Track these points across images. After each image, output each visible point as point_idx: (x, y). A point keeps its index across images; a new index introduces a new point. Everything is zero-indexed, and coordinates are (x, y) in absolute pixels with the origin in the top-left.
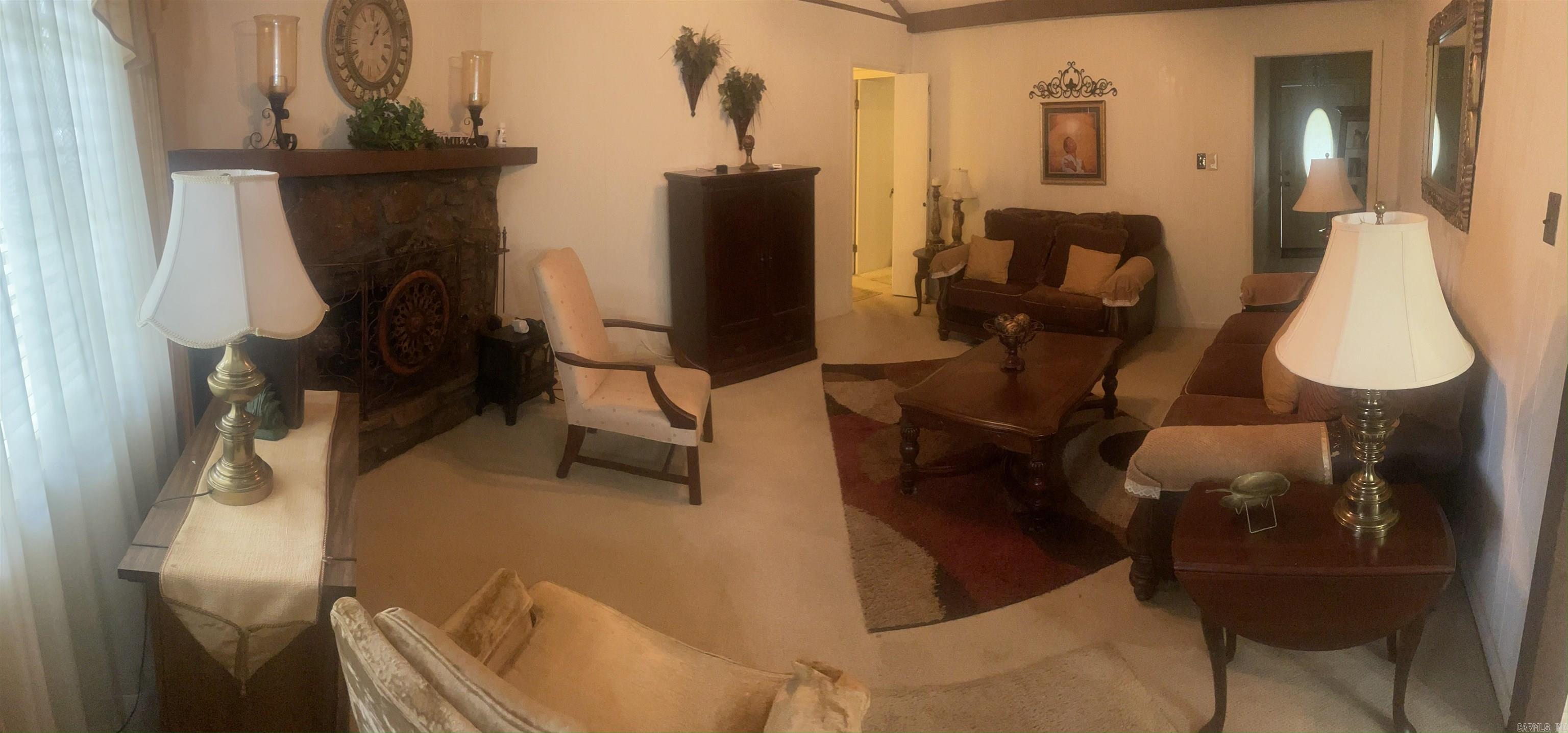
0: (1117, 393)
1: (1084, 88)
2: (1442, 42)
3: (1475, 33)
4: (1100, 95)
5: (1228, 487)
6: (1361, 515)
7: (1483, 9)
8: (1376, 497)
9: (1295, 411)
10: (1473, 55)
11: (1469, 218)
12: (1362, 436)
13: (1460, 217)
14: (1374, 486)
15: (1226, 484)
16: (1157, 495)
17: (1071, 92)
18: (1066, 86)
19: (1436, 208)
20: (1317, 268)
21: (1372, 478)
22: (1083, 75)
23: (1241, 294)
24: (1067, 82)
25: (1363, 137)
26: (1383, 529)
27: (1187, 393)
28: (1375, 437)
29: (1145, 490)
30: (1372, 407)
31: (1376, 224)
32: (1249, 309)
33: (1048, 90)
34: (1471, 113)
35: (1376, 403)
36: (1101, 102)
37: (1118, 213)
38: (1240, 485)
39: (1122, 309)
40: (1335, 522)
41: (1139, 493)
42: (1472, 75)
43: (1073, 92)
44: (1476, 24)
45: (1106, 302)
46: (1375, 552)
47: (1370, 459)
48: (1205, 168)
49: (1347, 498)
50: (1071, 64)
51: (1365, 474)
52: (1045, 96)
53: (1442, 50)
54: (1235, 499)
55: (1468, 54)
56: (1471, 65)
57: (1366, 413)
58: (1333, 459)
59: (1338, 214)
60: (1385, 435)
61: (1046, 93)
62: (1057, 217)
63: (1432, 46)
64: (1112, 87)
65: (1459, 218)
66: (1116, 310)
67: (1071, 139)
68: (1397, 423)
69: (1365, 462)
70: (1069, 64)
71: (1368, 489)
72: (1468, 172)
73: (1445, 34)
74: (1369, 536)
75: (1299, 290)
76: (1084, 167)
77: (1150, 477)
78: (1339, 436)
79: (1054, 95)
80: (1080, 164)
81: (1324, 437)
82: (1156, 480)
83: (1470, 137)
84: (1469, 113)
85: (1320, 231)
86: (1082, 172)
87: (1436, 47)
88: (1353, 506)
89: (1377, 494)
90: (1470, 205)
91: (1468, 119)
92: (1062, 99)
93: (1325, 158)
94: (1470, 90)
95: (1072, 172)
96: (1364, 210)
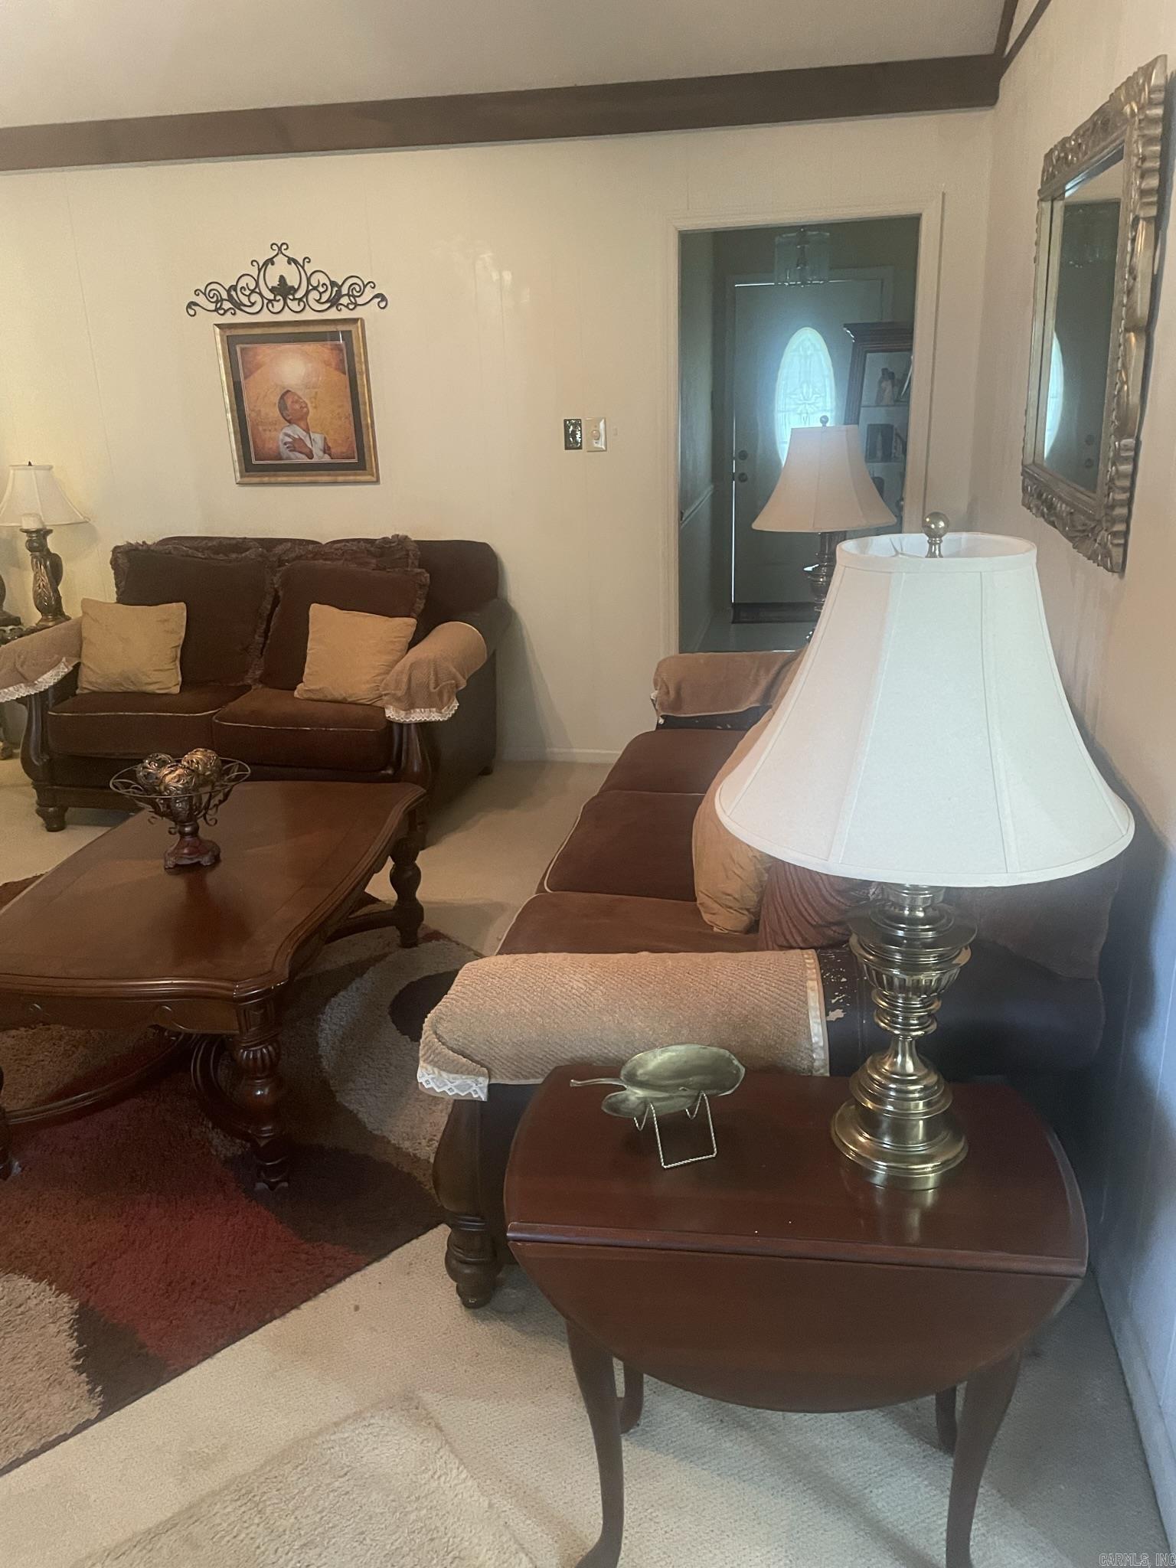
0: (421, 894)
1: (314, 295)
2: (1070, 196)
3: (1142, 177)
4: (351, 307)
5: (616, 1076)
6: (886, 1140)
7: (1158, 131)
8: (917, 1106)
9: (753, 927)
10: (1136, 220)
11: (1125, 546)
12: (892, 978)
13: (1106, 544)
14: (914, 1083)
15: (613, 1068)
16: (482, 1091)
17: (285, 303)
18: (272, 290)
19: (1053, 524)
20: (803, 643)
21: (910, 1067)
22: (309, 268)
23: (654, 694)
24: (274, 282)
25: (898, 383)
26: (932, 1172)
27: (548, 890)
28: (919, 981)
29: (457, 1082)
30: (913, 921)
31: (927, 557)
32: (670, 723)
33: (230, 299)
34: (1132, 336)
35: (921, 914)
36: (355, 321)
37: (404, 540)
38: (640, 1072)
39: (422, 726)
40: (835, 1152)
41: (445, 1089)
42: (1134, 259)
43: (289, 301)
44: (1144, 159)
45: (391, 713)
46: (915, 1219)
47: (906, 1027)
48: (580, 448)
49: (858, 1105)
50: (280, 249)
51: (896, 1056)
52: (226, 311)
53: (1070, 209)
54: (632, 1098)
55: (1126, 218)
56: (1134, 240)
57: (901, 933)
58: (830, 1026)
59: (844, 536)
60: (939, 980)
61: (227, 305)
62: (279, 549)
63: (1049, 203)
64: (376, 291)
65: (1104, 545)
66: (413, 727)
67: (295, 394)
68: (964, 957)
69: (897, 1032)
70: (275, 247)
71: (903, 1087)
72: (1124, 454)
73: (1078, 180)
74: (901, 1186)
75: (764, 683)
76: (329, 448)
77: (469, 1059)
78: (844, 980)
79: (243, 308)
80: (320, 444)
81: (812, 980)
82: (477, 1062)
83: (1130, 383)
84: (1127, 335)
85: (806, 569)
86: (327, 459)
87: (1059, 205)
88: (871, 1122)
89: (920, 1099)
90: (1127, 520)
91: (1125, 348)
92: (265, 317)
93: (821, 425)
94: (1130, 292)
95: (305, 460)
96: (897, 529)
